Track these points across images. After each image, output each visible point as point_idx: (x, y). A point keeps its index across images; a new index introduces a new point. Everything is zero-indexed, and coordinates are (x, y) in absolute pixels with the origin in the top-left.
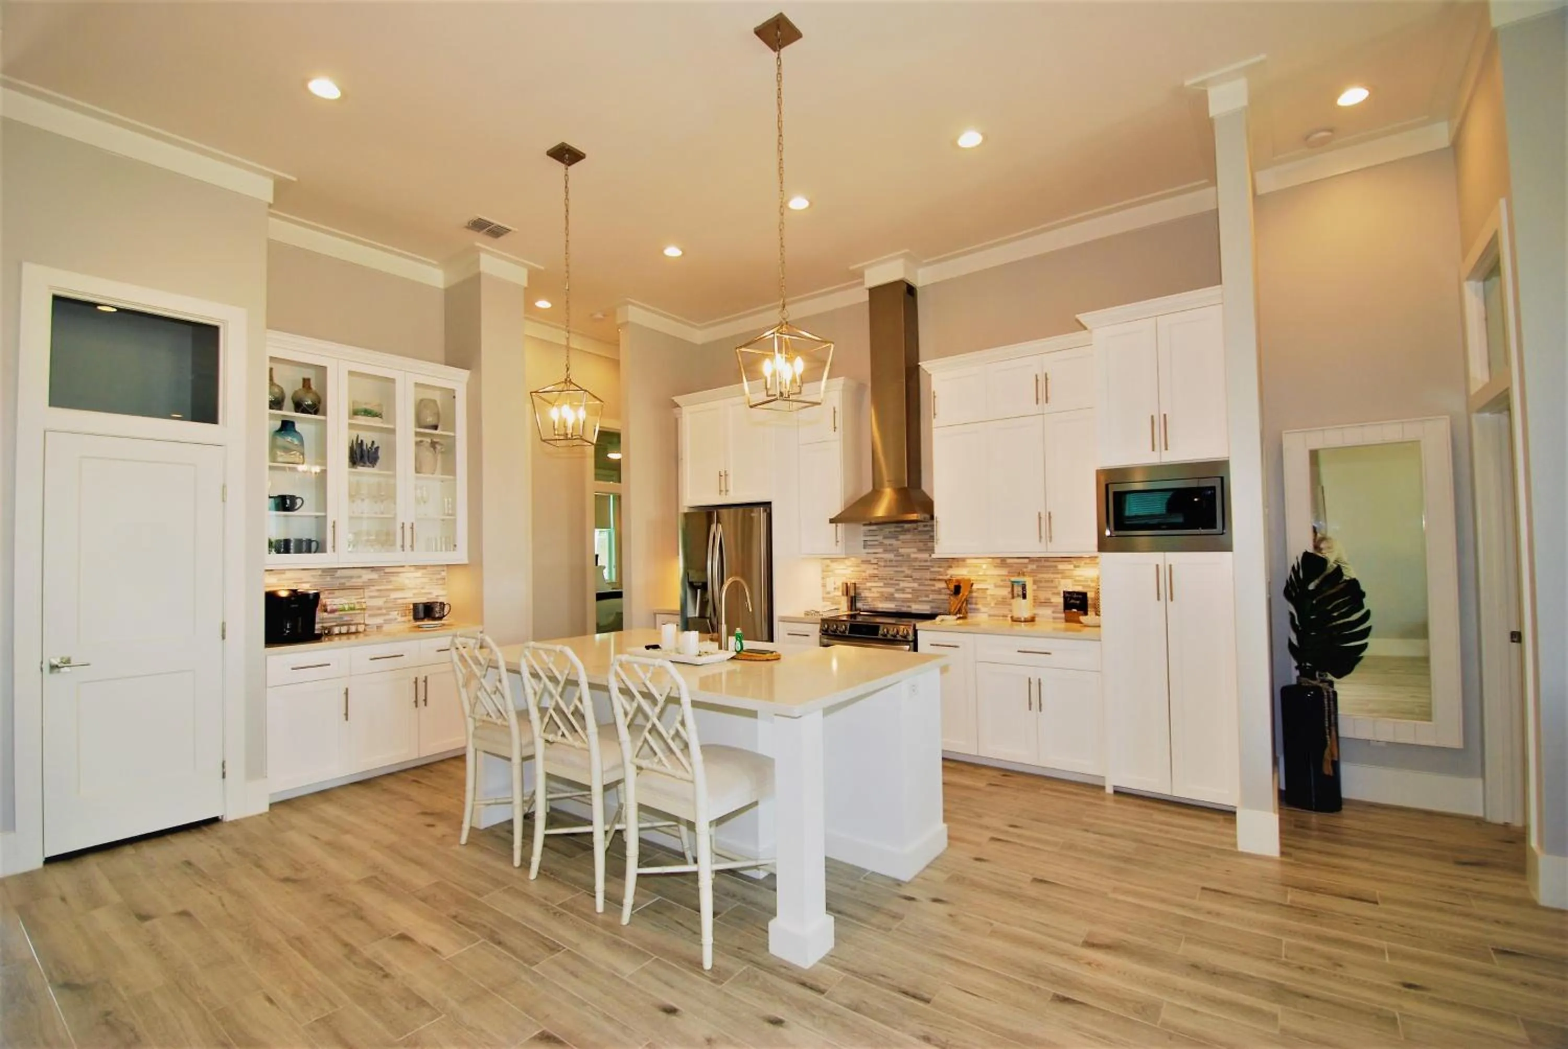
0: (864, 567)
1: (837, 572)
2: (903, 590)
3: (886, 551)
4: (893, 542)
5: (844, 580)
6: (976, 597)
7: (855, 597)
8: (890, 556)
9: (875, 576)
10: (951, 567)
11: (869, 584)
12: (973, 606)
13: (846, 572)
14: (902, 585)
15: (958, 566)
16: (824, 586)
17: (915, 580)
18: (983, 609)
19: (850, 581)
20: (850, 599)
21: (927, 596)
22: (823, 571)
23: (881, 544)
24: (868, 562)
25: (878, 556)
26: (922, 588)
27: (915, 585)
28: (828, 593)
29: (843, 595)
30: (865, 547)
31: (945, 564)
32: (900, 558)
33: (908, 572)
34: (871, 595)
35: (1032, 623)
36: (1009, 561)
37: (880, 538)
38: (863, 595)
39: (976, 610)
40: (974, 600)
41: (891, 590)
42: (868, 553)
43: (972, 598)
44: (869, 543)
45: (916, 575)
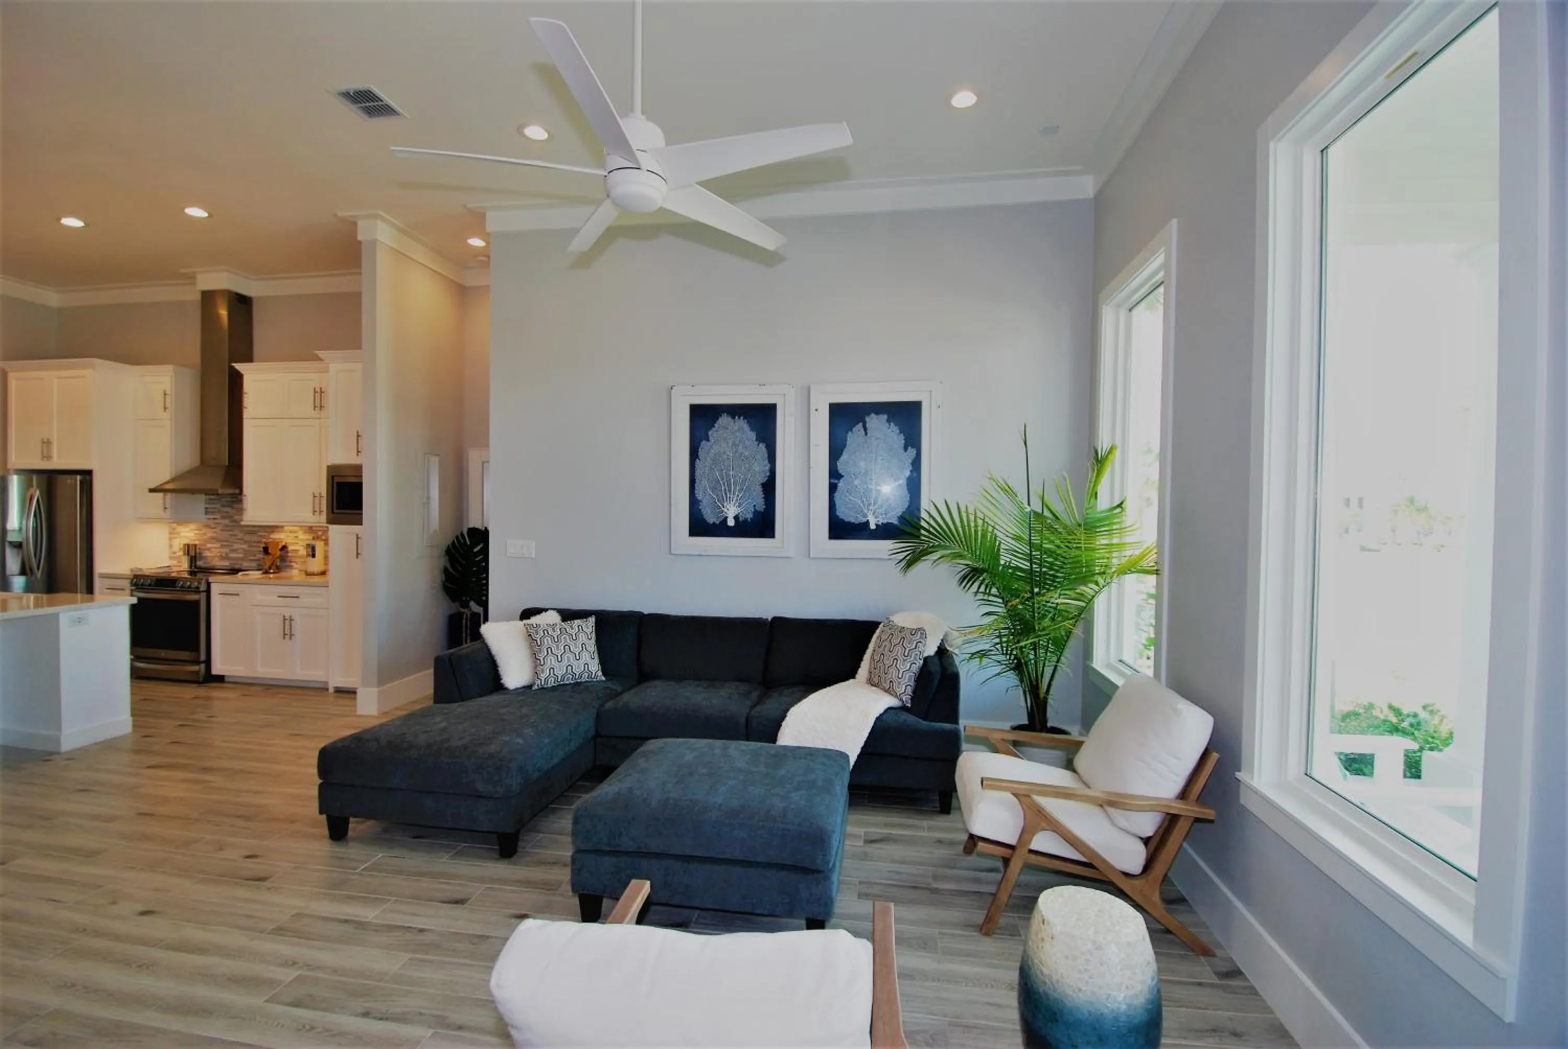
0: (204, 530)
1: (182, 534)
2: (235, 551)
3: (223, 517)
4: (228, 509)
5: (186, 541)
6: (291, 557)
7: (195, 556)
8: (226, 521)
9: (213, 538)
10: (273, 532)
11: (209, 545)
12: (288, 564)
13: (189, 534)
14: (236, 546)
15: (278, 532)
16: (171, 546)
17: (245, 542)
18: (295, 565)
19: (191, 543)
20: (189, 558)
21: (255, 556)
22: (171, 533)
23: (219, 511)
24: (208, 526)
25: (217, 521)
26: (250, 549)
27: (245, 546)
28: (174, 553)
29: (184, 554)
30: (206, 513)
31: (269, 530)
32: (234, 524)
33: (240, 536)
34: (212, 555)
35: (324, 576)
36: (314, 529)
37: (218, 506)
38: (204, 555)
39: (291, 567)
40: (288, 559)
41: (227, 550)
42: (209, 519)
43: (288, 557)
44: (210, 510)
45: (247, 538)
